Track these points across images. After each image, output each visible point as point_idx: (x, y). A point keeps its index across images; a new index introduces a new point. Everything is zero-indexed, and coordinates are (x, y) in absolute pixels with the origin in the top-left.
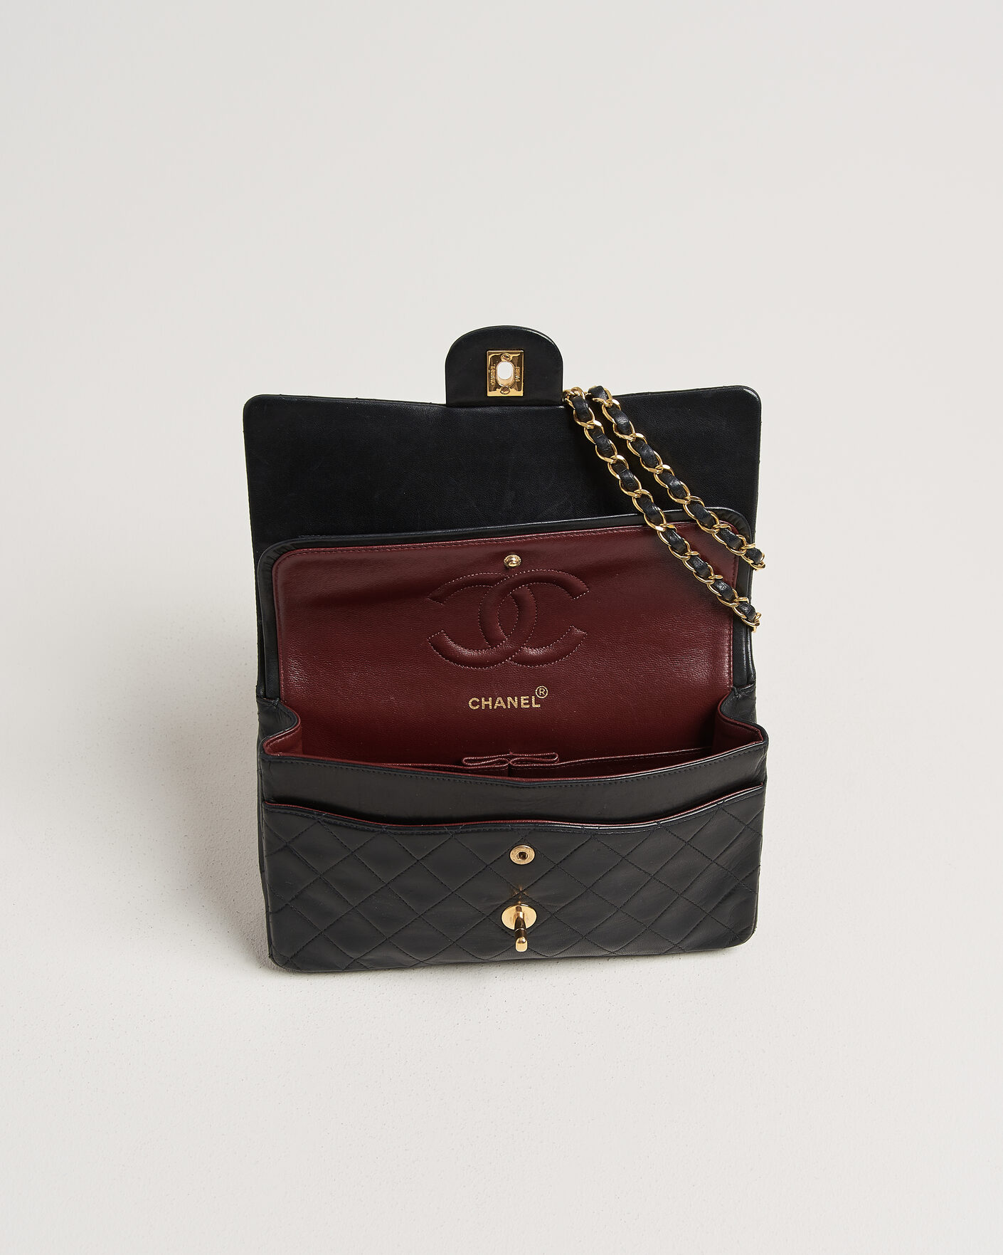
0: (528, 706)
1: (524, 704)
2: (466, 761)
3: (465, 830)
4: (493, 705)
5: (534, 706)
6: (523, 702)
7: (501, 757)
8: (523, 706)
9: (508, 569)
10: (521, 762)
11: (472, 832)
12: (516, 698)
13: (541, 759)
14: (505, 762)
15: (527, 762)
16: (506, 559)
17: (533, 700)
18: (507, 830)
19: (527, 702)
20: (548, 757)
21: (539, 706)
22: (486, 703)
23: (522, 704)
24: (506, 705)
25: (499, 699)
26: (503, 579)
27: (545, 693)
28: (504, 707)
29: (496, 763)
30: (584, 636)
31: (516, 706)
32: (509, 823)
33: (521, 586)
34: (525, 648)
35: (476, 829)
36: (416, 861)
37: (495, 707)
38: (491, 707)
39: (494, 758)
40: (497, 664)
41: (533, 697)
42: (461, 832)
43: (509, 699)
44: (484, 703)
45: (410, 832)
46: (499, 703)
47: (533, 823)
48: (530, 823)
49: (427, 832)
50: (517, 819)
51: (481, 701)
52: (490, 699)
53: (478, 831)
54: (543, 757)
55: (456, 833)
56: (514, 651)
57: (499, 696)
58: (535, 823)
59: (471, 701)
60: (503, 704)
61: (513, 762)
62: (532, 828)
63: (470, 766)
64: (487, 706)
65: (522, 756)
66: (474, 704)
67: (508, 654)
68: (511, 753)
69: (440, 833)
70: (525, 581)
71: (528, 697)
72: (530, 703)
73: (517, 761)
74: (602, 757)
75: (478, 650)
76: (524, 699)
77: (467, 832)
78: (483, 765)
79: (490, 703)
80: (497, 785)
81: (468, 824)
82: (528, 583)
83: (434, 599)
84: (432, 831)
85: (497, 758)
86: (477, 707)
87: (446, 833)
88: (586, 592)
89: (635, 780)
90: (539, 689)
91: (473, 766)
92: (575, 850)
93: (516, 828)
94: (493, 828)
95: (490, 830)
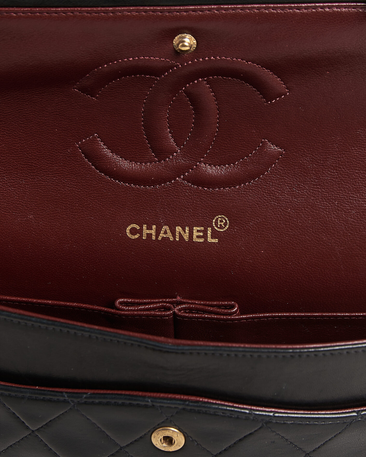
0: (202, 240)
1: (198, 237)
2: (121, 303)
3: (91, 400)
4: (157, 235)
5: (210, 240)
6: (195, 234)
7: (165, 302)
8: (195, 239)
9: (178, 54)
10: (191, 310)
11: (100, 403)
12: (187, 229)
13: (215, 309)
14: (169, 309)
15: (198, 311)
16: (176, 40)
17: (209, 232)
18: (146, 406)
19: (201, 234)
20: (226, 307)
21: (216, 241)
22: (148, 232)
23: (194, 237)
24: (174, 235)
25: (166, 228)
26: (172, 68)
27: (225, 224)
28: (171, 239)
29: (159, 308)
30: (281, 154)
31: (186, 237)
32: (149, 397)
33: (197, 79)
34: (203, 165)
35: (105, 401)
36: (30, 432)
37: (160, 238)
38: (154, 238)
39: (156, 303)
40: (165, 182)
41: (209, 229)
42: (85, 403)
43: (179, 229)
44: (146, 231)
45: (20, 395)
46: (165, 233)
47: (181, 400)
48: (178, 399)
49: (42, 397)
50: (162, 392)
51: (141, 229)
52: (154, 227)
53: (108, 404)
54: (219, 306)
55: (79, 403)
56: (187, 168)
57: (165, 225)
58: (185, 400)
59: (129, 228)
60: (169, 235)
61: (180, 310)
62: (181, 407)
63: (123, 310)
64: (149, 235)
65: (192, 304)
66: (133, 231)
67: (179, 171)
68: (179, 298)
69: (58, 401)
70: (203, 73)
71: (202, 228)
72: (205, 236)
73: (184, 309)
74: (294, 312)
75: (141, 163)
76: (198, 231)
77: (93, 403)
78: (141, 310)
79: (153, 232)
80: (132, 344)
81: (96, 391)
82: (207, 76)
83: (84, 90)
84: (48, 397)
85: (159, 302)
86: (136, 236)
87: (65, 401)
88: (285, 95)
89: (328, 354)
90: (217, 219)
91: (128, 310)
92: (240, 440)
93: (159, 405)
94: (128, 402)
95: (123, 405)
